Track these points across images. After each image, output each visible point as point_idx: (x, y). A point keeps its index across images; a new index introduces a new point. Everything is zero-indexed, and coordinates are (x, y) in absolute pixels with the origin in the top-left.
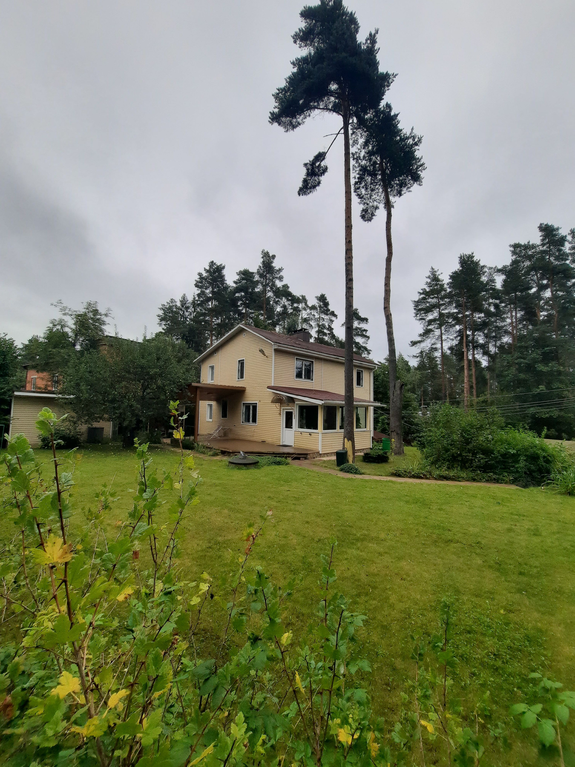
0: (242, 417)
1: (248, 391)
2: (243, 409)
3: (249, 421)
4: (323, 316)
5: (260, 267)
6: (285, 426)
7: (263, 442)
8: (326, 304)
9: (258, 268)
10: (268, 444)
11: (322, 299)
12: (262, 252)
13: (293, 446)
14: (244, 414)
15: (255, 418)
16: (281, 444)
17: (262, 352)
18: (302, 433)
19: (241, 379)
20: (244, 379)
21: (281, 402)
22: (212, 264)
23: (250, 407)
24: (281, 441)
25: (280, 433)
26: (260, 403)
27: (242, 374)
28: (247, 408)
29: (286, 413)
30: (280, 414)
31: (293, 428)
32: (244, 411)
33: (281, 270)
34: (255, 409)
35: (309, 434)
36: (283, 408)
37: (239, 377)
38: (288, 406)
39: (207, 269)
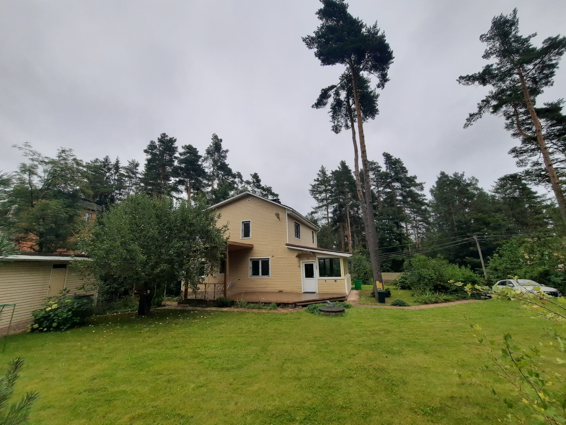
0: (250, 272)
1: (256, 248)
2: (250, 265)
3: (258, 274)
4: (256, 189)
5: (211, 146)
6: (305, 276)
7: (281, 292)
8: (258, 181)
10: (287, 293)
11: (255, 176)
12: (213, 135)
13: (317, 292)
14: (251, 269)
15: (266, 272)
16: (303, 292)
17: (278, 215)
18: (327, 280)
19: (245, 238)
20: (251, 238)
21: (299, 256)
22: (164, 135)
23: (258, 262)
24: (302, 289)
25: (300, 282)
26: (273, 258)
27: (247, 233)
28: (255, 263)
29: (306, 266)
30: (299, 266)
31: (313, 277)
32: (251, 266)
33: (227, 151)
34: (266, 263)
35: (334, 280)
36: (302, 261)
37: (243, 236)
38: (308, 259)
39: (159, 139)
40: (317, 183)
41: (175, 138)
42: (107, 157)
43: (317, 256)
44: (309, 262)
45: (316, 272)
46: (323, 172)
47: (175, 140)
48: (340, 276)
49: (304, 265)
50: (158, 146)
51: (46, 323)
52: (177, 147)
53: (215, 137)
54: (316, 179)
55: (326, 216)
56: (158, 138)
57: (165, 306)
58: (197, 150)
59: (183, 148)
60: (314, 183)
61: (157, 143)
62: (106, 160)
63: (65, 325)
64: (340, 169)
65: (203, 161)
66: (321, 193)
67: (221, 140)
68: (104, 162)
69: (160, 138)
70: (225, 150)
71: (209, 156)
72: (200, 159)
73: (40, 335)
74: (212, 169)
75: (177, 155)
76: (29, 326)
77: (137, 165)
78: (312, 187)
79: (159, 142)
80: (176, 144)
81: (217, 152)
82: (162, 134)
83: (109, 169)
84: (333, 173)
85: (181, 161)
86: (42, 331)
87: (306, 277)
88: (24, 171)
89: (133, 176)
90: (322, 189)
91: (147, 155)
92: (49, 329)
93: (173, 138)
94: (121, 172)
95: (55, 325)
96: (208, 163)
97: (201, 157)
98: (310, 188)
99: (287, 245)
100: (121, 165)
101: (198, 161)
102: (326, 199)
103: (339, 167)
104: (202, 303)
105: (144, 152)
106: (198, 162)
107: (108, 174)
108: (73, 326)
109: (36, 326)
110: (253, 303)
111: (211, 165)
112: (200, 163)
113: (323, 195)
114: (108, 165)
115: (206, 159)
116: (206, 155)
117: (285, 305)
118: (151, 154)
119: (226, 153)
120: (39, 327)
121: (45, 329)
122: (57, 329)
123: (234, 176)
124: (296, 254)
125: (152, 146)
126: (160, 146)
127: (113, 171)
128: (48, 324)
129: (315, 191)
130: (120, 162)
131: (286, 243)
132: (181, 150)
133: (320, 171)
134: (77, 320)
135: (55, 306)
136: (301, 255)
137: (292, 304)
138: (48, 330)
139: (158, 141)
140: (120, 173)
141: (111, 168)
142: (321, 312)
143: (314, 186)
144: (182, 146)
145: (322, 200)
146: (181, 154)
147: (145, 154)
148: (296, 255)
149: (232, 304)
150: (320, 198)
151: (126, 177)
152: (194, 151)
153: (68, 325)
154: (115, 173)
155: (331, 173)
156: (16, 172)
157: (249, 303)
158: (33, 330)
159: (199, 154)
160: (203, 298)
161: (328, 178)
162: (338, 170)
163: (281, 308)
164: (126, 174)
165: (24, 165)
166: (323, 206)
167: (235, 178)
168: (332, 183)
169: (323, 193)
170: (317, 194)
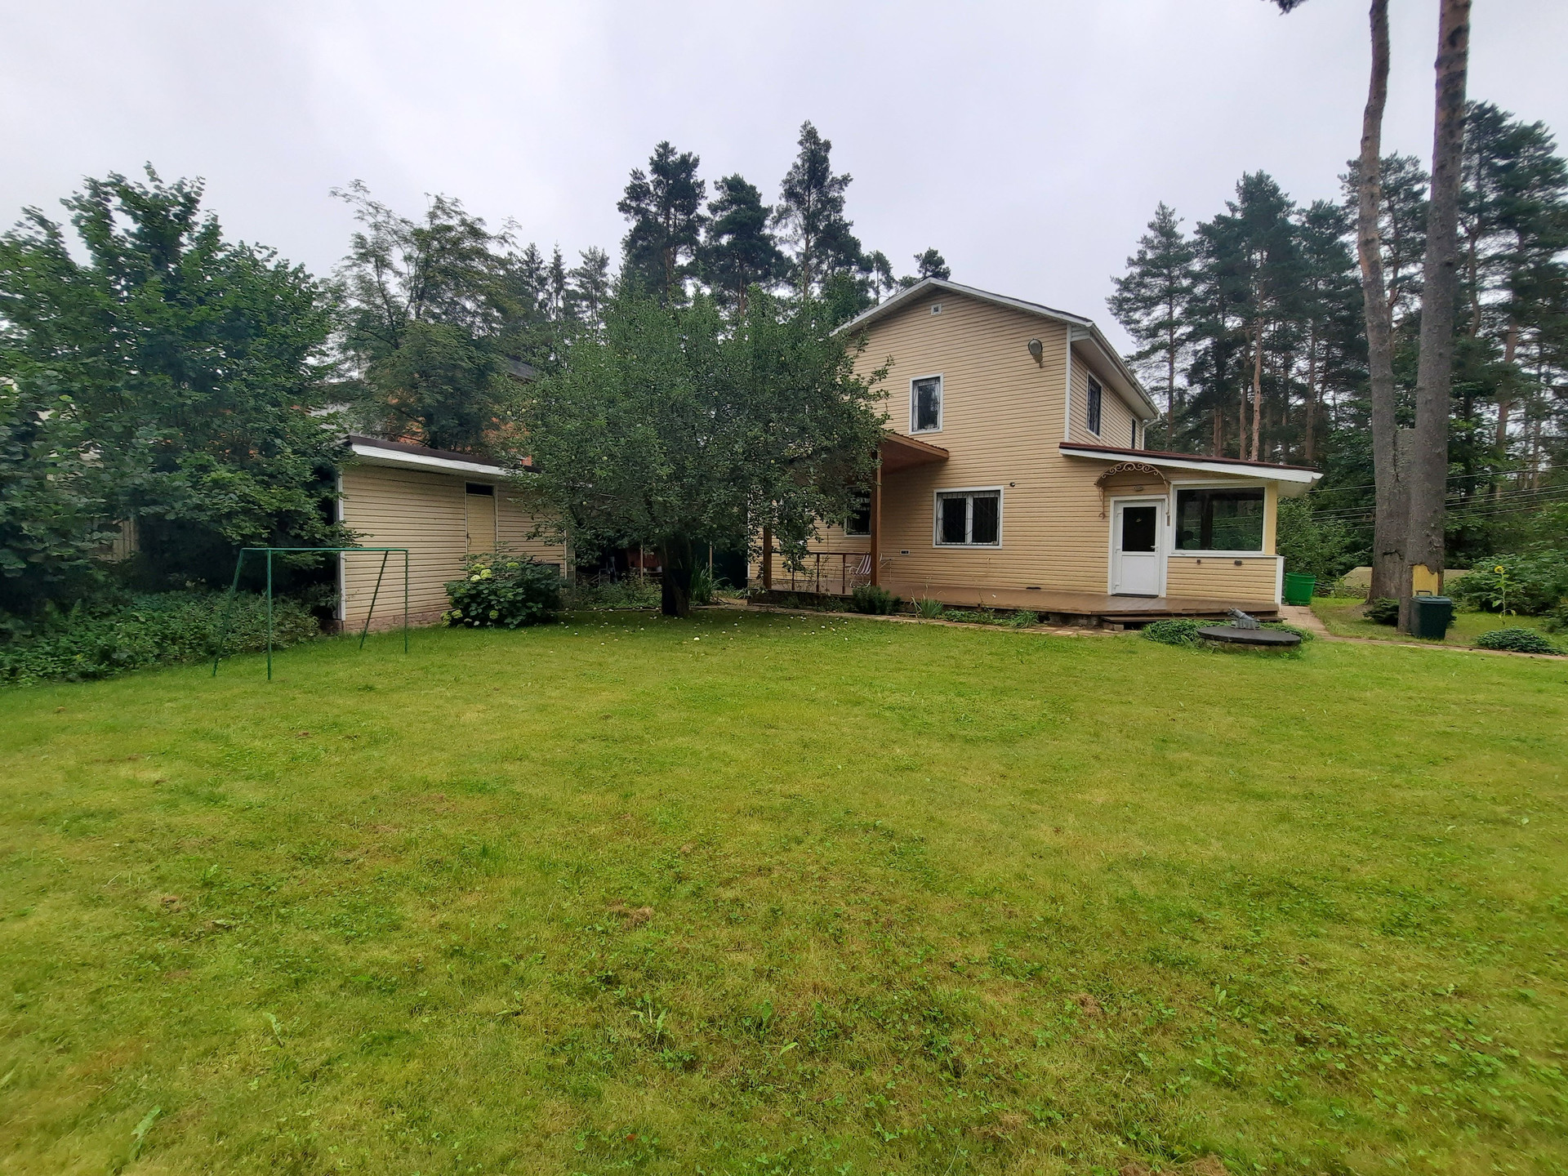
0: (937, 531)
1: (957, 461)
2: (938, 511)
3: (961, 538)
5: (796, 167)
6: (1121, 547)
7: (1034, 589)
9: (790, 168)
10: (1057, 593)
11: (931, 260)
12: (805, 126)
13: (1164, 595)
14: (940, 523)
15: (987, 530)
16: (1110, 593)
17: (1036, 351)
18: (1202, 560)
19: (923, 431)
20: (941, 429)
21: (1105, 484)
22: (665, 149)
23: (963, 502)
24: (1109, 584)
25: (1104, 565)
26: (1012, 490)
27: (927, 415)
28: (954, 507)
29: (1128, 512)
30: (1104, 515)
31: (1153, 550)
32: (940, 515)
33: (845, 180)
34: (987, 505)
35: (1233, 561)
36: (1113, 499)
37: (916, 426)
38: (1139, 491)
39: (653, 162)
40: (1136, 270)
41: (695, 155)
42: (533, 246)
43: (1174, 482)
44: (1139, 500)
45: (1165, 532)
46: (1165, 228)
47: (696, 162)
48: (1257, 546)
49: (1122, 511)
50: (652, 188)
51: (474, 610)
52: (703, 182)
53: (810, 135)
54: (1135, 257)
55: (1166, 384)
56: (652, 159)
57: (717, 604)
58: (758, 190)
59: (717, 189)
60: (1124, 274)
61: (650, 178)
62: (532, 254)
63: (514, 617)
64: (1234, 209)
65: (776, 222)
66: (1149, 303)
67: (827, 146)
68: (526, 263)
69: (655, 157)
70: (840, 178)
71: (793, 205)
72: (764, 219)
73: (466, 631)
74: (802, 244)
75: (703, 210)
76: (444, 614)
77: (603, 262)
78: (1118, 287)
79: (655, 171)
80: (699, 174)
81: (815, 187)
82: (660, 146)
83: (542, 281)
84: (1204, 230)
85: (717, 231)
86: (470, 625)
87: (1125, 549)
88: (364, 257)
89: (598, 294)
90: (1156, 291)
91: (627, 219)
92: (484, 620)
93: (690, 154)
94: (570, 288)
95: (493, 614)
96: (791, 226)
97: (768, 210)
98: (1113, 290)
99: (1063, 446)
100: (566, 268)
101: (762, 225)
102: (1170, 324)
103: (1229, 204)
104: (813, 600)
105: (621, 209)
106: (760, 230)
107: (541, 296)
108: (531, 621)
109: (458, 613)
110: (958, 608)
111: (800, 232)
112: (767, 231)
113: (1160, 311)
114: (538, 269)
115: (784, 214)
116: (783, 203)
117: (1066, 619)
118: (636, 214)
119: (841, 188)
120: (465, 617)
121: (477, 623)
122: (500, 623)
123: (866, 265)
124: (1097, 474)
125: (637, 191)
126: (658, 184)
127: (550, 286)
128: (480, 611)
129: (1128, 300)
130: (563, 260)
131: (1061, 440)
132: (713, 195)
133: (1151, 226)
134: (536, 608)
135: (486, 573)
136: (1112, 478)
137: (1088, 617)
138: (483, 625)
139: (650, 168)
140: (567, 291)
141: (545, 279)
142: (1209, 643)
143: (1125, 285)
144: (716, 183)
145: (1152, 332)
146: (714, 209)
147: (623, 215)
148: (1096, 479)
149: (897, 606)
150: (1145, 322)
151: (584, 297)
152: (748, 193)
153: (520, 618)
154: (558, 291)
155: (1196, 232)
156: (349, 258)
157: (946, 607)
158: (454, 623)
159: (764, 204)
160: (813, 590)
161: (1182, 248)
162: (1228, 213)
163: (1050, 625)
164: (580, 291)
165: (360, 241)
166: (1154, 349)
167: (869, 270)
168: (1196, 265)
169: (1157, 304)
170: (1136, 310)
